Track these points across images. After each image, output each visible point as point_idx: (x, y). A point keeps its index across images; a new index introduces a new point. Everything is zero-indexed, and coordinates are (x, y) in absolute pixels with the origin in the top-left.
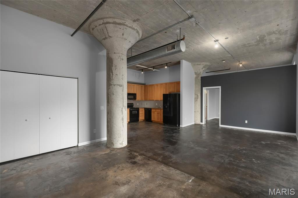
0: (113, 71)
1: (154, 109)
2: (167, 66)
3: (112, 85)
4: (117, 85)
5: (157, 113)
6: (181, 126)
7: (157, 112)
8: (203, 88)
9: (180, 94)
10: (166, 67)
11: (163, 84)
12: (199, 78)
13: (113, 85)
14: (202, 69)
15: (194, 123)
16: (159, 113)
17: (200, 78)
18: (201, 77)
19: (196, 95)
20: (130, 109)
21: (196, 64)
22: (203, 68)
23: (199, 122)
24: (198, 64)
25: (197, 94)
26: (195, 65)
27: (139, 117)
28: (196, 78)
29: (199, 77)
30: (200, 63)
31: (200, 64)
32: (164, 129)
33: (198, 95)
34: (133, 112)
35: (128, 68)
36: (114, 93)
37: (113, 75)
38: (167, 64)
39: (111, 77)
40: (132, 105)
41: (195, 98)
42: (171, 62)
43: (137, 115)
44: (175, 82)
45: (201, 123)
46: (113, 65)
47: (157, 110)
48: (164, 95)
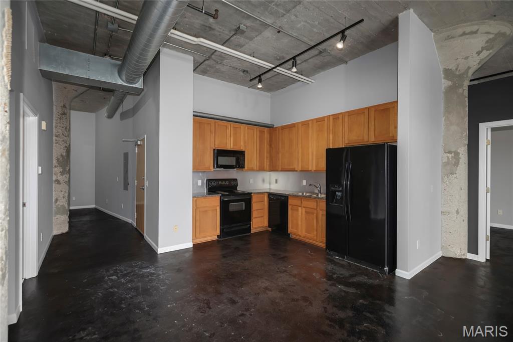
1: (295, 196)
2: (343, 38)
5: (306, 212)
6: (399, 272)
7: (304, 209)
8: (481, 125)
9: (396, 147)
10: (341, 45)
11: (326, 120)
12: (460, 91)
14: (479, 53)
15: (439, 255)
16: (313, 213)
17: (467, 88)
19: (450, 152)
20: (223, 195)
21: (460, 31)
22: (483, 49)
23: (459, 250)
24: (468, 30)
25: (453, 150)
26: (450, 38)
27: (250, 220)
28: (449, 91)
29: (461, 86)
30: (475, 28)
31: (476, 32)
32: (333, 290)
34: (233, 207)
38: (344, 31)
40: (233, 183)
41: (445, 165)
42: (362, 21)
43: (246, 215)
44: (369, 108)
45: (470, 256)
47: (305, 203)
48: (329, 152)
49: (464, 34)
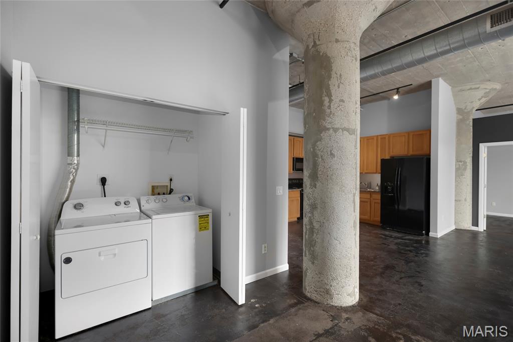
0: (333, 92)
2: (398, 93)
3: (328, 129)
4: (344, 129)
8: (481, 145)
10: (396, 97)
11: (375, 138)
12: (468, 122)
13: (331, 131)
14: (480, 99)
15: (453, 228)
17: (471, 121)
18: (474, 120)
19: (461, 162)
21: (468, 87)
22: (482, 97)
23: (467, 225)
24: (473, 87)
25: (463, 160)
26: (460, 91)
28: (460, 123)
29: (468, 119)
30: (478, 86)
31: (478, 88)
33: (465, 163)
35: (290, 106)
36: (335, 152)
37: (330, 101)
38: (398, 89)
39: (326, 108)
41: (457, 170)
42: (411, 85)
44: (408, 132)
45: (473, 228)
46: (334, 75)
49: (471, 89)
